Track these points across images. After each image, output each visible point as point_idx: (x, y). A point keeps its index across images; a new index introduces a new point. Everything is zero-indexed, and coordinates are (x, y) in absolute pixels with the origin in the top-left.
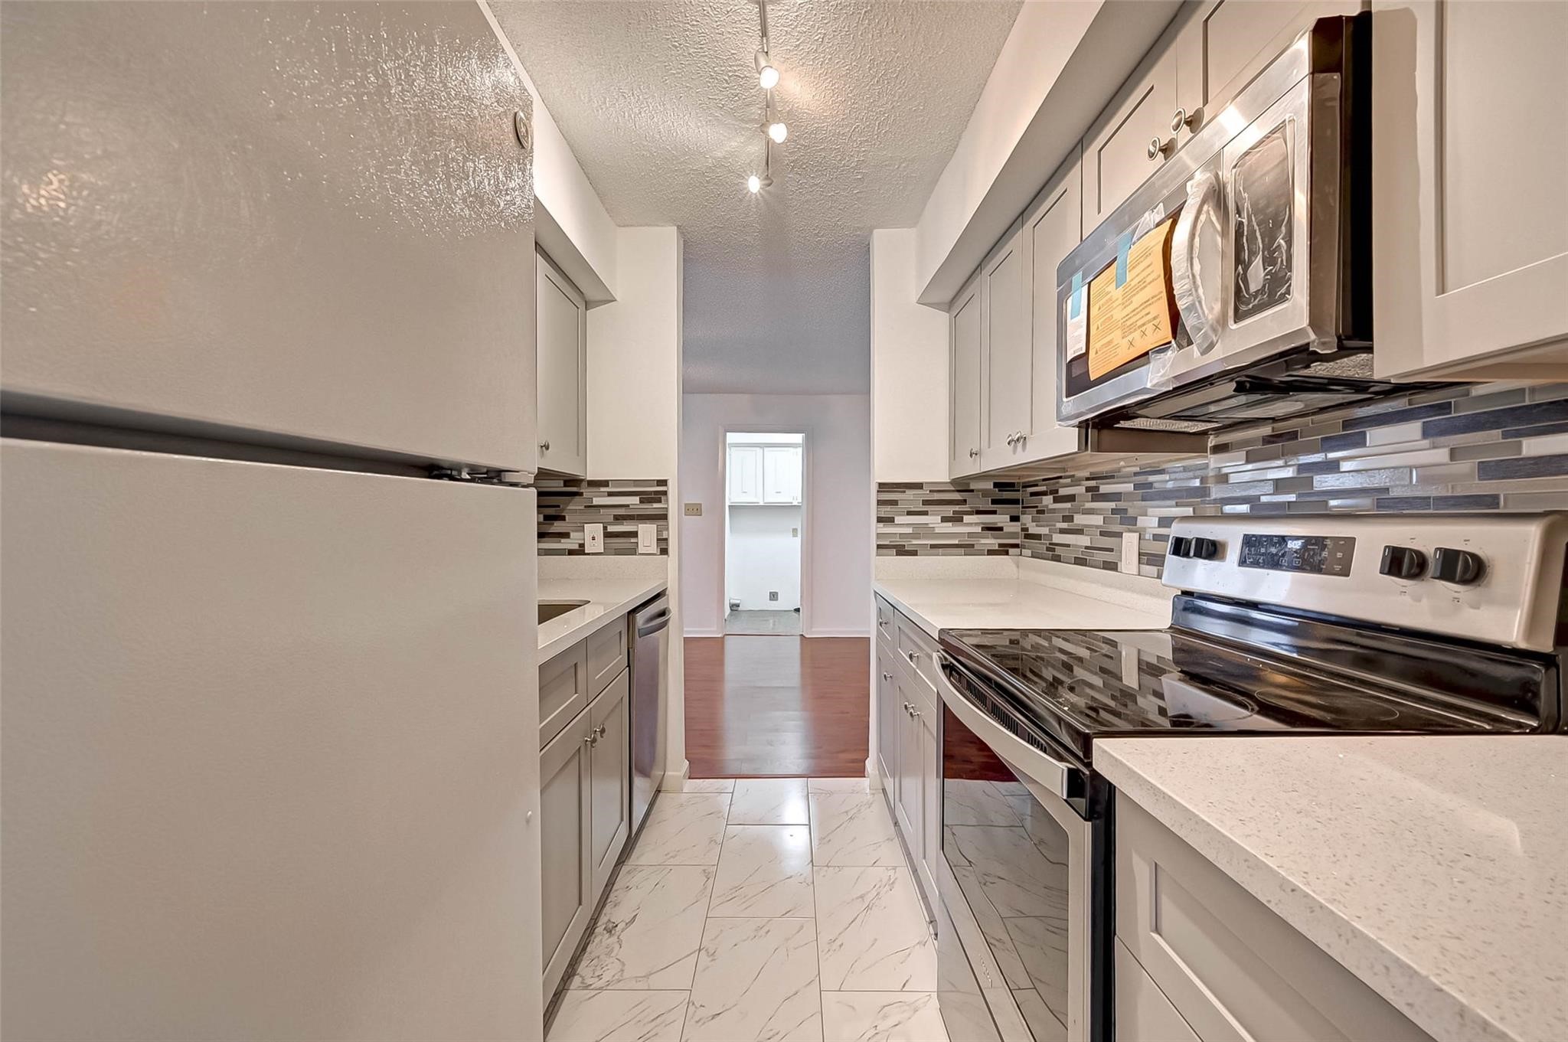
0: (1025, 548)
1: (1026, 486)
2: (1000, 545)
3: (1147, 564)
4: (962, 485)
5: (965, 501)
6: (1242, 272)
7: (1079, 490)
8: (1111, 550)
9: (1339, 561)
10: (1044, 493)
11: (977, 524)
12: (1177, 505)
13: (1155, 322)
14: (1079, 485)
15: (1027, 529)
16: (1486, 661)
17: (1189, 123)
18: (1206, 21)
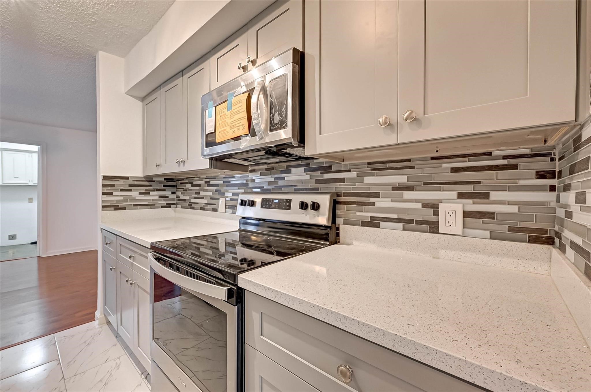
0: (178, 205)
1: (178, 180)
2: (167, 204)
3: (228, 209)
4: (150, 179)
5: (151, 185)
6: (272, 116)
7: (202, 182)
8: (215, 204)
9: (288, 206)
10: (187, 183)
11: (156, 195)
12: (239, 189)
13: (243, 126)
14: (202, 181)
15: (179, 197)
16: (320, 230)
17: (252, 62)
18: (257, 31)
